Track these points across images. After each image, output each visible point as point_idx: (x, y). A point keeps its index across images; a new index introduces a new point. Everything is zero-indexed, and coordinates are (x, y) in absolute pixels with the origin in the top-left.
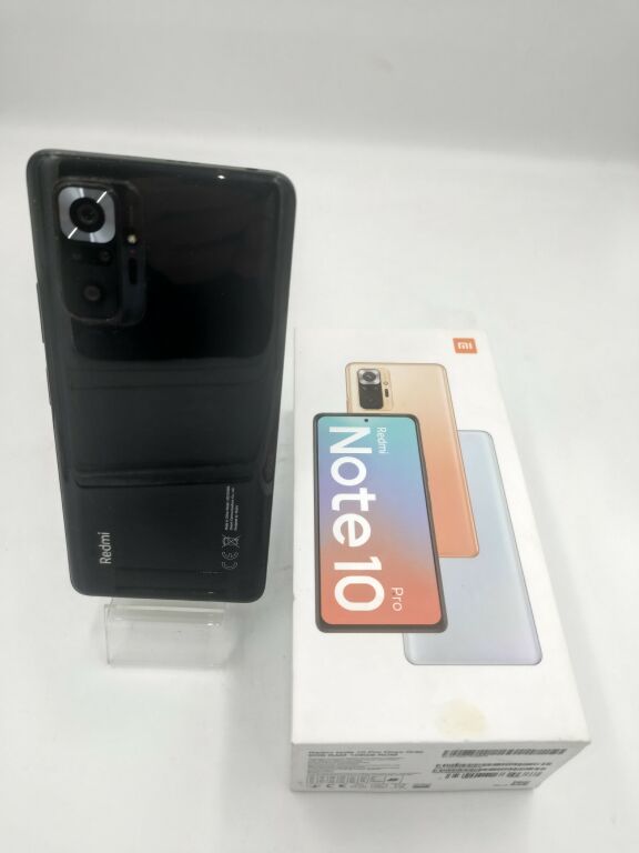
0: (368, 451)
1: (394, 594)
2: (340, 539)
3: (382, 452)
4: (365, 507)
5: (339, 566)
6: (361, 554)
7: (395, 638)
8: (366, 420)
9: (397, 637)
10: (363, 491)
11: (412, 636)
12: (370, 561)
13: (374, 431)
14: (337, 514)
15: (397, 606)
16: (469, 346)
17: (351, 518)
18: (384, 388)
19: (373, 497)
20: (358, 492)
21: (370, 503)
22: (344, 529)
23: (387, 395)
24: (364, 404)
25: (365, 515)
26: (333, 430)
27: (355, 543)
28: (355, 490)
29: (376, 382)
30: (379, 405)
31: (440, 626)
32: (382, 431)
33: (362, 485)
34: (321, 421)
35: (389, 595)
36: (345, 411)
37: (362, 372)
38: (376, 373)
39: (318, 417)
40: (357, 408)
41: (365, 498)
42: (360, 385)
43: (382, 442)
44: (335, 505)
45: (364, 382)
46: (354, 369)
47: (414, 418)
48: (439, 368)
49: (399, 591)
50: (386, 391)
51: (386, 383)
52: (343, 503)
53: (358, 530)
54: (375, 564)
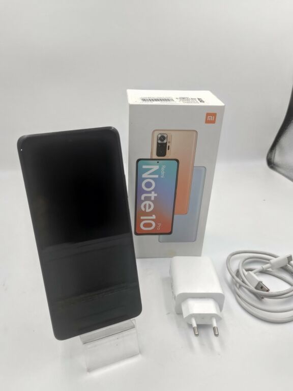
0: (157, 176)
2: (143, 209)
3: (162, 177)
4: (153, 199)
6: (150, 214)
8: (158, 162)
9: (157, 236)
10: (153, 192)
11: (161, 236)
12: (152, 216)
13: (160, 168)
14: (143, 201)
16: (212, 118)
17: (147, 203)
19: (156, 195)
22: (145, 206)
23: (168, 149)
24: (158, 154)
25: (152, 201)
26: (144, 167)
27: (148, 210)
28: (150, 192)
29: (165, 141)
30: (164, 154)
31: (170, 233)
32: (164, 167)
33: (153, 190)
34: (140, 162)
35: (157, 225)
36: (150, 158)
37: (159, 136)
38: (165, 136)
39: (138, 161)
40: (155, 157)
42: (158, 143)
43: (163, 173)
45: (160, 142)
46: (156, 133)
47: (177, 161)
48: (195, 133)
49: (160, 224)
50: (169, 146)
51: (169, 142)
52: (145, 197)
53: (150, 206)
54: (154, 217)
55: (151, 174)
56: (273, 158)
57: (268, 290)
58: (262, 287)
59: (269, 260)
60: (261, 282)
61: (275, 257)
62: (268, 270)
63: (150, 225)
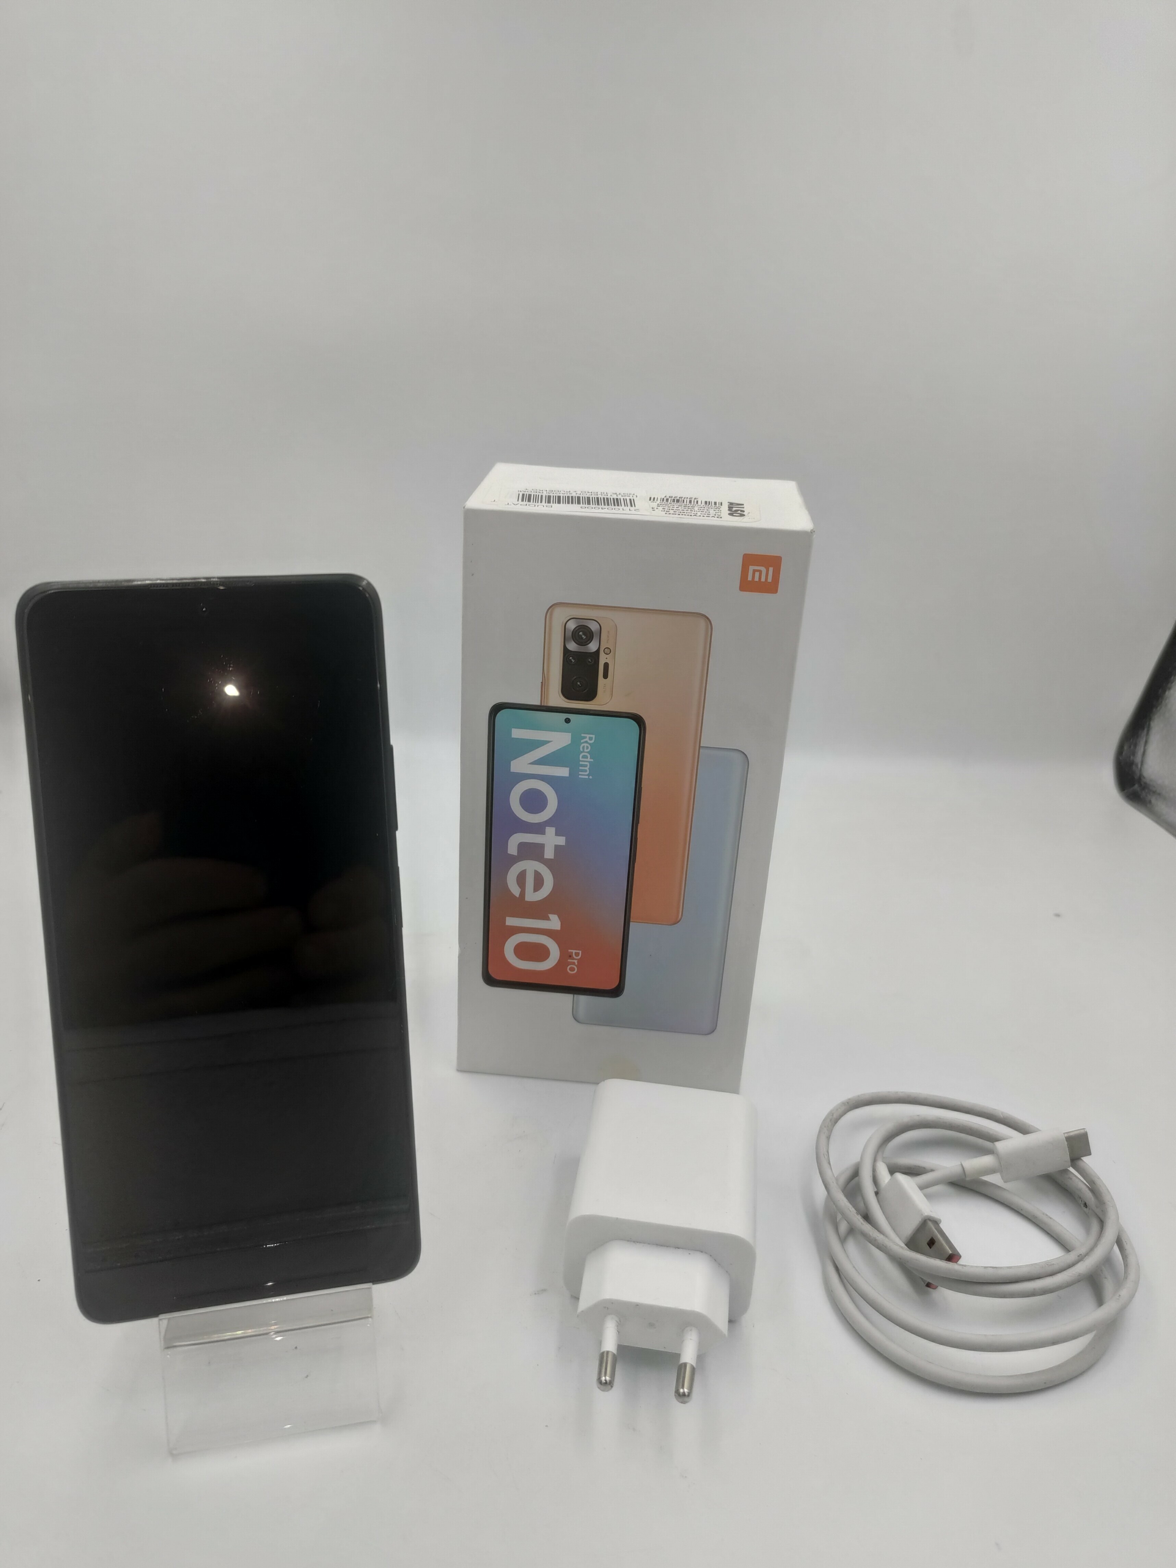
0: (563, 772)
1: (570, 956)
2: (515, 891)
3: (584, 776)
4: (549, 854)
5: (511, 921)
6: (539, 910)
7: (565, 1000)
8: (568, 721)
10: (550, 831)
11: (583, 999)
12: (548, 919)
13: (576, 741)
14: (514, 860)
15: (572, 969)
16: (765, 574)
17: (530, 866)
18: (603, 659)
19: (561, 841)
20: (543, 833)
21: (557, 847)
22: (521, 879)
23: (606, 676)
24: (568, 691)
25: (548, 863)
26: (517, 733)
27: (532, 896)
28: (539, 828)
29: (593, 647)
30: (590, 694)
31: (616, 992)
32: (588, 740)
33: (549, 823)
34: (502, 715)
35: (565, 957)
36: (536, 702)
37: (572, 626)
38: (594, 627)
39: (497, 709)
40: (556, 699)
41: (551, 840)
42: (566, 651)
43: (586, 761)
44: (512, 849)
45: (572, 646)
46: (560, 616)
47: (639, 720)
48: (702, 623)
49: (576, 954)
50: (606, 666)
51: (608, 651)
52: (522, 846)
53: (539, 882)
54: (554, 923)
55: (541, 762)
56: (1138, 759)
57: (953, 1257)
58: (932, 1243)
59: (993, 1139)
60: (936, 1222)
61: (1022, 1129)
62: (986, 1178)
63: (540, 953)
